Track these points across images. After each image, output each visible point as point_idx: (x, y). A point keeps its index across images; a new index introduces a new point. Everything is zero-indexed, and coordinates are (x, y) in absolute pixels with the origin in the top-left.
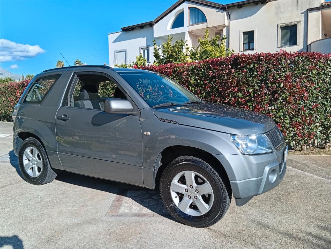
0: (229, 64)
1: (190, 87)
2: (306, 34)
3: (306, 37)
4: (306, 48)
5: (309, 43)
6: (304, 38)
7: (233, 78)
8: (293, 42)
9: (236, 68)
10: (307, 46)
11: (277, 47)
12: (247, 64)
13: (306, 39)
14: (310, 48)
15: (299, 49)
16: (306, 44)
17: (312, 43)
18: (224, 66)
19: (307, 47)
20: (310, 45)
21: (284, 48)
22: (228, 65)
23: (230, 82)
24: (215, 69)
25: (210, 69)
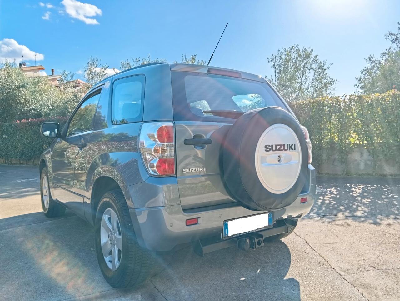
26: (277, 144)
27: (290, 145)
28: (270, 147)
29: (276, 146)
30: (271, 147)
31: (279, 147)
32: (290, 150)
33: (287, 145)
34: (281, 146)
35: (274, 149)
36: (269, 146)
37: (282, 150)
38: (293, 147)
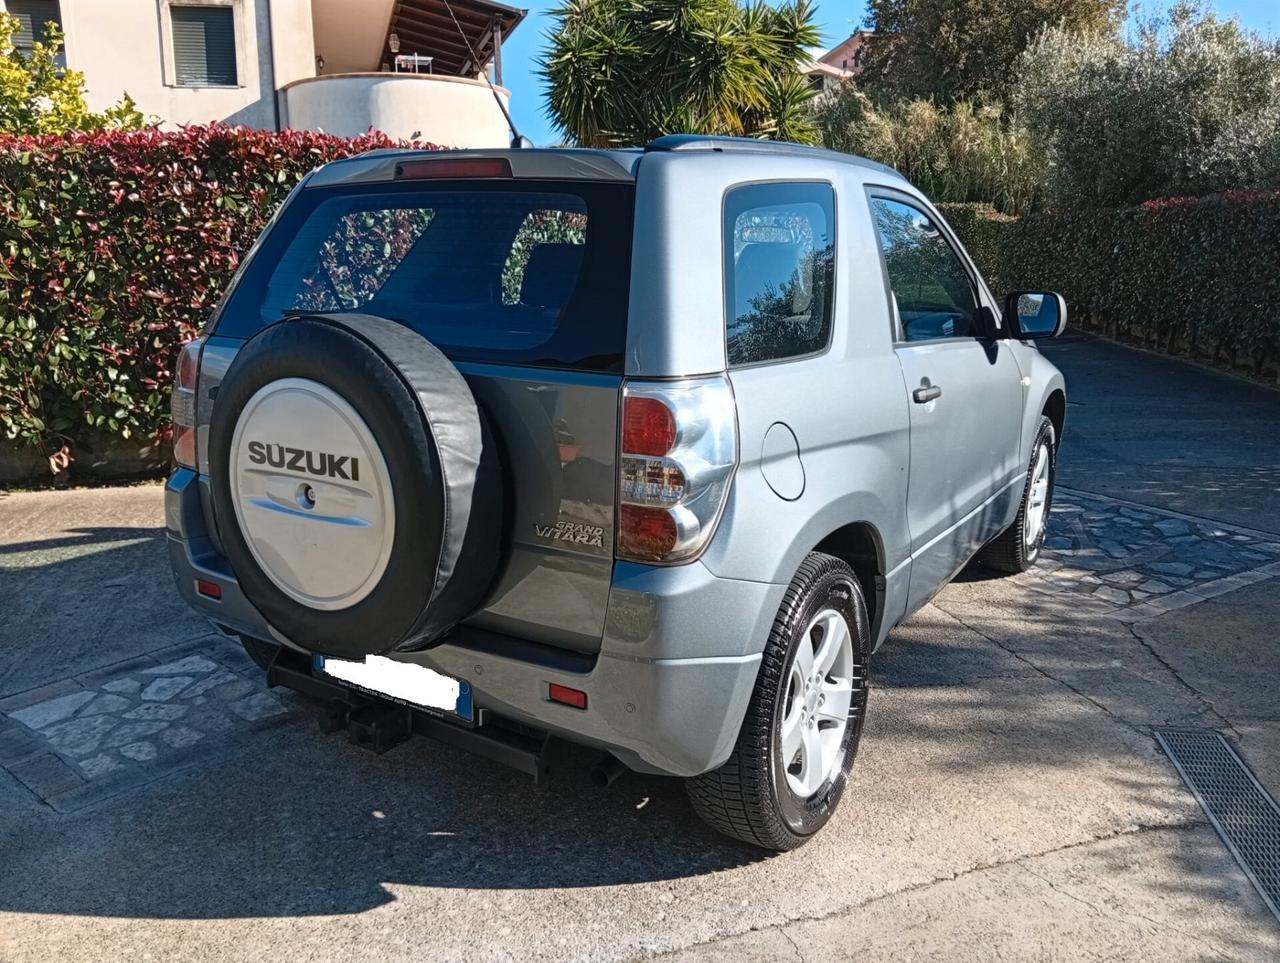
0: (194, 163)
1: (9, 247)
2: (267, 50)
3: (266, 59)
4: (270, 99)
5: (279, 85)
6: (261, 63)
7: (216, 217)
8: (223, 71)
9: (225, 180)
10: (276, 93)
11: (165, 85)
12: (264, 167)
13: (267, 67)
14: (286, 101)
15: (246, 102)
16: (271, 86)
17: (293, 84)
18: (171, 166)
19: (276, 98)
20: (285, 90)
21: (191, 90)
22: (189, 164)
23: (206, 231)
24: (131, 175)
25: (109, 171)
26: (285, 445)
27: (331, 457)
28: (261, 450)
29: (281, 450)
30: (265, 452)
31: (292, 455)
32: (332, 474)
33: (322, 456)
34: (299, 454)
35: (276, 458)
36: (261, 446)
37: (302, 469)
38: (347, 467)
